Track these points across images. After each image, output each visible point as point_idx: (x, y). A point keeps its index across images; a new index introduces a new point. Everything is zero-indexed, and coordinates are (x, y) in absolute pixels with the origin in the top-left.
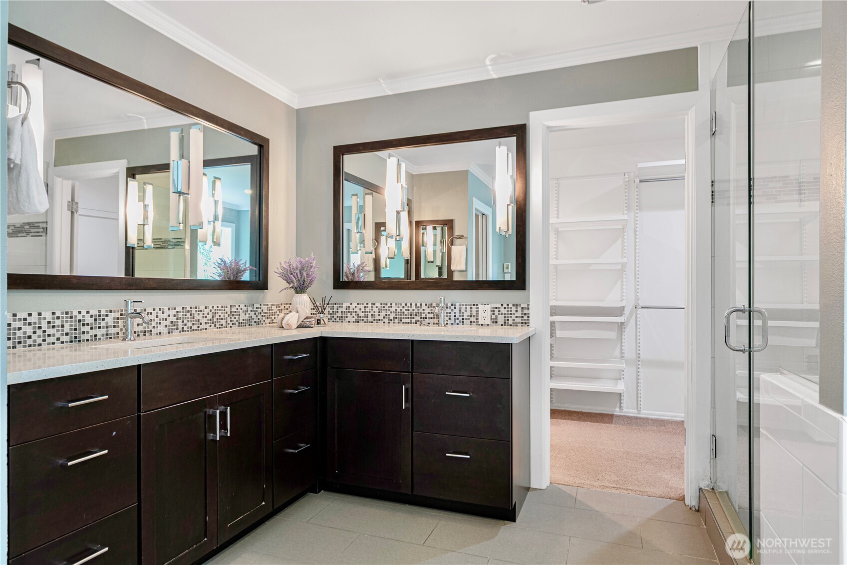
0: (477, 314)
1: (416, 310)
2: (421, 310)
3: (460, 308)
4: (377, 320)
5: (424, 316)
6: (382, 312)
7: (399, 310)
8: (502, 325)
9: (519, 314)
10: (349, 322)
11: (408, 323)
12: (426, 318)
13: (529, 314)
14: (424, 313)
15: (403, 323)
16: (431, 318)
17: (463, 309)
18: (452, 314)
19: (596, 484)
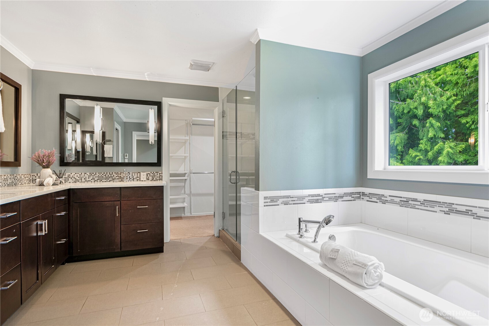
0: (140, 176)
1: (110, 176)
2: (112, 175)
3: (132, 174)
4: (87, 181)
5: (114, 178)
6: (90, 177)
7: (100, 176)
8: (151, 180)
9: (158, 176)
10: (70, 182)
11: (106, 181)
12: (115, 179)
13: (162, 176)
14: (114, 177)
15: (103, 182)
16: (118, 179)
17: (133, 175)
18: (128, 177)
19: (186, 237)
